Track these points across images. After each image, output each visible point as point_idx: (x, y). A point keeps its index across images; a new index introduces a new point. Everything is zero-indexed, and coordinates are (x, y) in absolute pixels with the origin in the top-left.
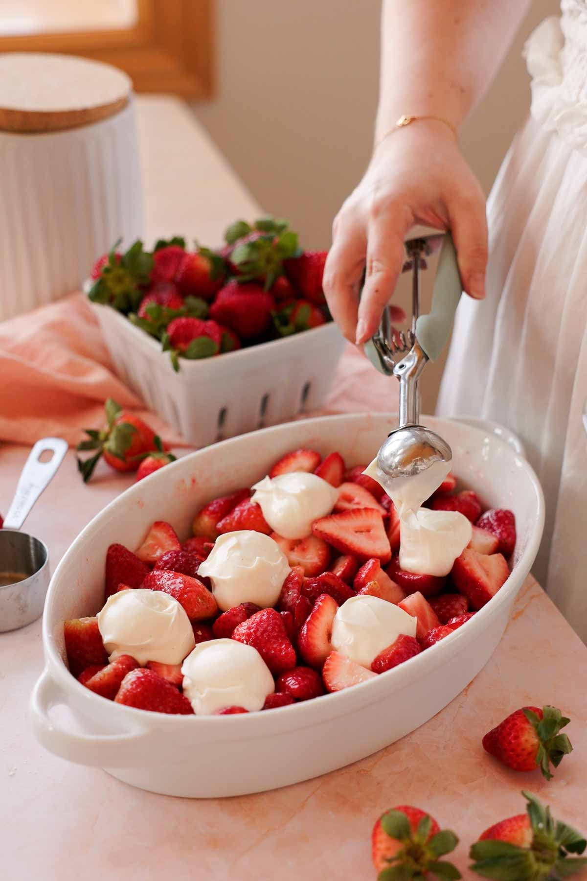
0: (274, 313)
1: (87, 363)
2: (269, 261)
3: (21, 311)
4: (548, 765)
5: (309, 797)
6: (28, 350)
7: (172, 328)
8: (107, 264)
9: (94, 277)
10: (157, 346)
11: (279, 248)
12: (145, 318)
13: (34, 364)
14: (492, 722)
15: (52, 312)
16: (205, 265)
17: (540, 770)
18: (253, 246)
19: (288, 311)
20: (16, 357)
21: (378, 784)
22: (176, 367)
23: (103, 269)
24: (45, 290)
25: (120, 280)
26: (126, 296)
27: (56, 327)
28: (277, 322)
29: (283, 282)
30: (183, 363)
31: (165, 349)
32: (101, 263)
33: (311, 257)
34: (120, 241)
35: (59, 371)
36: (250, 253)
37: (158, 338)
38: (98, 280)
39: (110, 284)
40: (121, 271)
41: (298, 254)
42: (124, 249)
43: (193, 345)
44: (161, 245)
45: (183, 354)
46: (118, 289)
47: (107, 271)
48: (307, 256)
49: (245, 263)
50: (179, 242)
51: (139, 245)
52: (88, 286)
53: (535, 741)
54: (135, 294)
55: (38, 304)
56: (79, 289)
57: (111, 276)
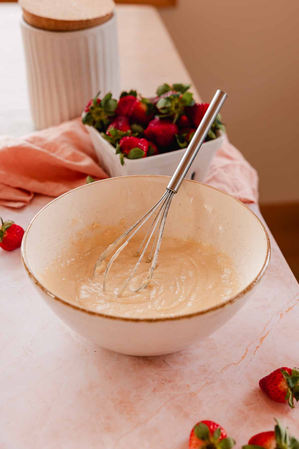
0: (177, 135)
1: (82, 154)
2: (177, 107)
3: (54, 124)
4: (292, 400)
5: (162, 406)
6: (52, 147)
7: (122, 141)
8: (92, 105)
9: (86, 111)
10: (114, 150)
11: (182, 101)
12: (109, 135)
13: (54, 155)
14: (266, 371)
15: (68, 126)
16: (144, 107)
17: (288, 403)
18: (169, 99)
19: (185, 135)
20: (45, 151)
21: (200, 402)
22: (123, 163)
23: (90, 107)
24: (66, 114)
25: (99, 113)
26: (101, 122)
27: (69, 134)
28: (178, 141)
29: (185, 118)
30: (126, 160)
31: (117, 153)
32: (89, 105)
33: (199, 106)
34: (99, 93)
35: (67, 158)
36: (166, 103)
37: (115, 146)
38: (88, 112)
39: (94, 116)
40: (99, 109)
41: (193, 104)
42: (102, 97)
43: (132, 152)
44: (124, 95)
45: (126, 156)
46: (97, 119)
47: (92, 108)
48: (197, 105)
49: (164, 108)
50: (134, 93)
51: (109, 96)
52: (84, 115)
53: (286, 387)
54: (106, 122)
55: (62, 121)
56: (80, 115)
57: (94, 111)
